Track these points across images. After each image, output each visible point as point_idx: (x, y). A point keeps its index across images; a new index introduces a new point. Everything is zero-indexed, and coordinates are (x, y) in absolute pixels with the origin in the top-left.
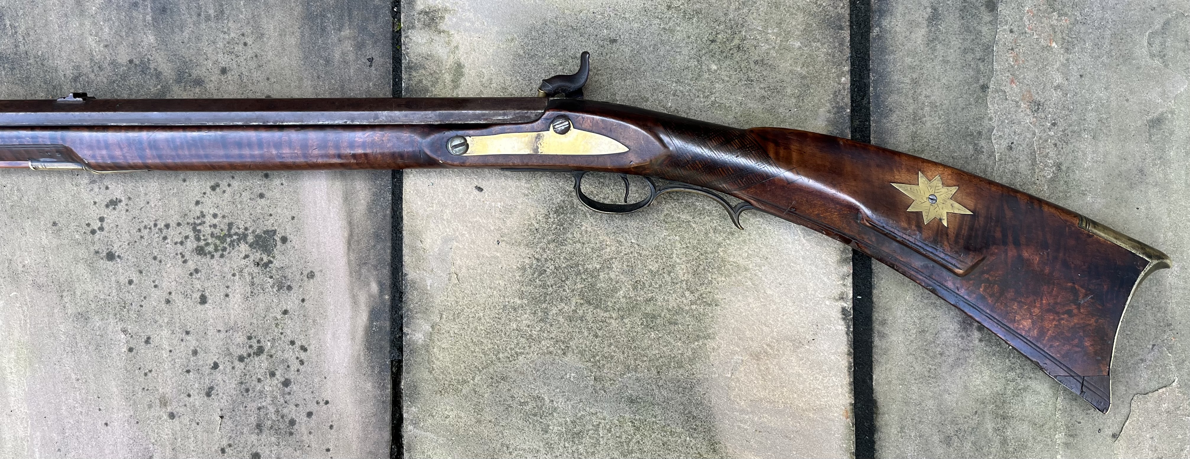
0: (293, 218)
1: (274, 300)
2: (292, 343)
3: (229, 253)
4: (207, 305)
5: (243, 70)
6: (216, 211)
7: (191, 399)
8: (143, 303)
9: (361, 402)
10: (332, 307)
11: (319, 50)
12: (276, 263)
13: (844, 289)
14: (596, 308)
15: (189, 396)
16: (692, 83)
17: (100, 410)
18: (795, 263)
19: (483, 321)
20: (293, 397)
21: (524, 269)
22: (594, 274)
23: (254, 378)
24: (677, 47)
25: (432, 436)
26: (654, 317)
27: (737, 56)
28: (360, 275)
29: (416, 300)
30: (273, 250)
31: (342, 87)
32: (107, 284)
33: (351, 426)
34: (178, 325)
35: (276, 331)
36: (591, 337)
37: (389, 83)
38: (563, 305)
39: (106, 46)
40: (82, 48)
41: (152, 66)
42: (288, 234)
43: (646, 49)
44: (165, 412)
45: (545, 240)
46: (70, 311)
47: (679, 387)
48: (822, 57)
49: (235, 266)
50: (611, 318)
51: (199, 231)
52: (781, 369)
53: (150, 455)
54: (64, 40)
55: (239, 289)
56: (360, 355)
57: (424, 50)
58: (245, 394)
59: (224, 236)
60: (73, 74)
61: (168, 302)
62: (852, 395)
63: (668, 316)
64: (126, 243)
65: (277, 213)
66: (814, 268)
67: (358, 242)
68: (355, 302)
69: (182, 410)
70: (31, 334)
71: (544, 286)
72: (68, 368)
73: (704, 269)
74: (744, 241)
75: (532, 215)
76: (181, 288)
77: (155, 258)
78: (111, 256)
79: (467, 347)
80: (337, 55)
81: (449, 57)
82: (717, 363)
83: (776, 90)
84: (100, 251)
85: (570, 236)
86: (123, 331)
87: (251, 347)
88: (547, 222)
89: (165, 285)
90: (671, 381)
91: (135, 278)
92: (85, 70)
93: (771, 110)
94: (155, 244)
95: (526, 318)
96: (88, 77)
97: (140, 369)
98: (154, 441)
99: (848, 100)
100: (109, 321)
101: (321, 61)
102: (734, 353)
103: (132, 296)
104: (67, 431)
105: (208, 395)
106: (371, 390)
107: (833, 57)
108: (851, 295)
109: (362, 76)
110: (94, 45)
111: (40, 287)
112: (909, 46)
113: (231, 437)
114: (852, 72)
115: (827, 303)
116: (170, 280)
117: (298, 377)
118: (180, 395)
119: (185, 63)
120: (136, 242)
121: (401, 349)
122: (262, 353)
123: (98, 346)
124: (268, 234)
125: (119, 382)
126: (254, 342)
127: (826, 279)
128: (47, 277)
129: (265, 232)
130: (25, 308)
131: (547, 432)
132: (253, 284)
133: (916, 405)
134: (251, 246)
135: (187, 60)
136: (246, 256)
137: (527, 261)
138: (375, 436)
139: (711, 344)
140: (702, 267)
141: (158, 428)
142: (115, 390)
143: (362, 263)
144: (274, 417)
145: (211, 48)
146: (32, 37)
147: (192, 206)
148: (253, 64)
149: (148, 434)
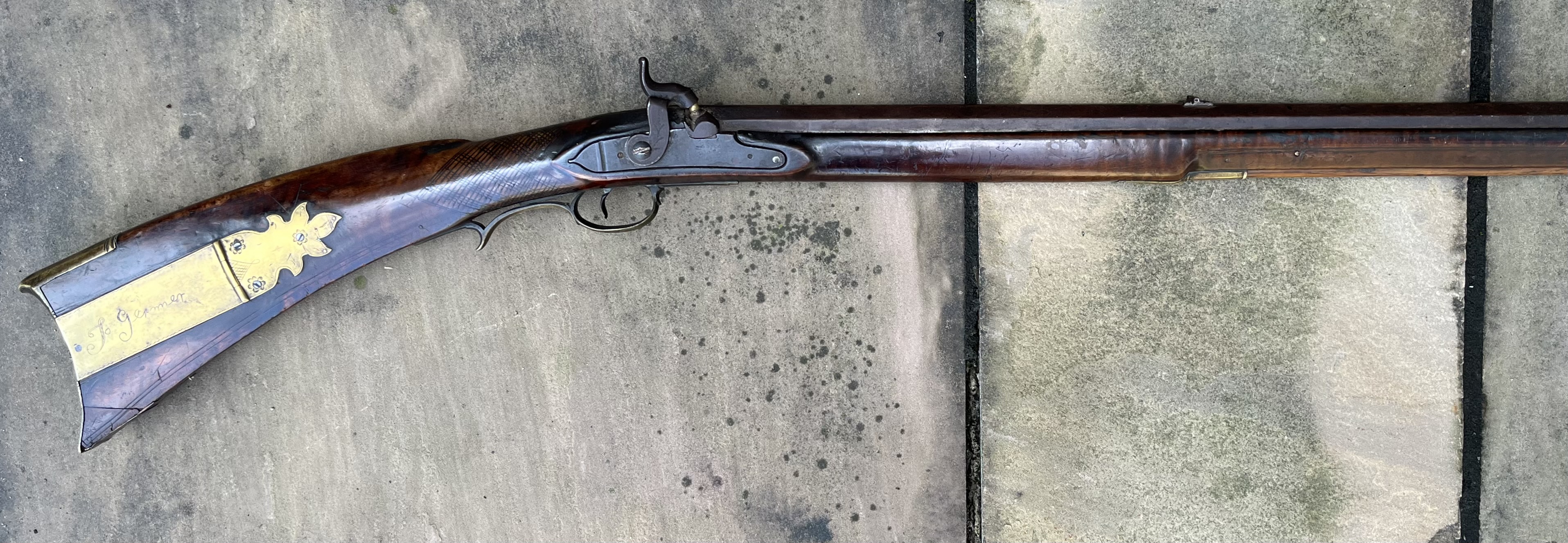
0: (857, 209)
1: (839, 297)
2: (859, 343)
3: (788, 247)
4: (764, 304)
5: (800, 46)
6: (773, 202)
7: (751, 404)
8: (695, 303)
9: (934, 405)
10: (901, 304)
11: (883, 24)
12: (840, 258)
13: (1456, 278)
14: (1189, 303)
15: (748, 400)
16: (1298, 57)
17: (652, 417)
18: (1405, 252)
19: (1066, 317)
20: (861, 400)
21: (1110, 262)
22: (1187, 267)
23: (818, 380)
24: (1283, 17)
25: (1013, 439)
26: (1252, 311)
27: (1348, 27)
28: (932, 269)
29: (994, 297)
30: (836, 243)
31: (910, 65)
32: (656, 282)
33: (924, 430)
34: (734, 325)
35: (841, 331)
36: (1183, 334)
37: (961, 60)
38: (1154, 300)
39: (648, 21)
40: (621, 24)
41: (699, 43)
42: (852, 226)
43: (1248, 17)
44: (723, 418)
45: (1135, 231)
46: (616, 312)
47: (1277, 384)
48: (1441, 28)
49: (794, 261)
50: (1206, 312)
51: (755, 224)
52: (1386, 363)
53: (708, 463)
54: (599, 15)
55: (799, 286)
56: (932, 354)
57: (1002, 23)
58: (809, 398)
59: (782, 229)
60: (611, 52)
61: (722, 300)
62: (1461, 390)
63: (1267, 310)
64: (676, 239)
65: (840, 203)
66: (1424, 257)
67: (928, 234)
68: (926, 299)
69: (741, 415)
70: (574, 338)
71: (1133, 280)
72: (615, 373)
73: (1307, 259)
74: (1351, 229)
75: (1121, 204)
76: (736, 286)
77: (707, 254)
78: (659, 253)
79: (1049, 346)
80: (904, 30)
81: (1029, 30)
82: (1318, 359)
83: (1389, 65)
84: (648, 246)
85: (1162, 226)
86: (676, 333)
87: (813, 347)
88: (1136, 212)
89: (719, 282)
90: (1269, 377)
91: (686, 274)
92: (624, 49)
93: (1384, 86)
94: (706, 238)
95: (1114, 315)
96: (628, 57)
97: (694, 372)
98: (711, 449)
99: (1467, 74)
100: (659, 322)
101: (886, 37)
102: (1337, 347)
103: (684, 294)
104: (616, 440)
105: (769, 399)
106: (945, 391)
107: (1453, 27)
108: (1463, 285)
109: (931, 53)
110: (633, 20)
111: (582, 287)
112: (1535, 13)
113: (794, 443)
114: (1473, 43)
115: (1438, 293)
116: (724, 277)
117: (866, 379)
118: (738, 400)
119: (735, 39)
120: (686, 236)
121: (976, 347)
122: (827, 354)
123: (648, 349)
124: (830, 226)
125: (672, 387)
126: (817, 342)
127: (1437, 269)
128: (590, 275)
129: (827, 224)
130: (566, 310)
131: (1135, 433)
132: (814, 280)
133: (1527, 399)
134: (811, 239)
135: (737, 36)
136: (807, 251)
137: (1115, 253)
138: (950, 440)
139: (1312, 339)
140: (1304, 257)
141: (716, 435)
142: (668, 395)
143: (933, 256)
144: (840, 423)
145: (764, 23)
146: (563, 12)
147: (746, 196)
148: (810, 41)
149: (705, 442)
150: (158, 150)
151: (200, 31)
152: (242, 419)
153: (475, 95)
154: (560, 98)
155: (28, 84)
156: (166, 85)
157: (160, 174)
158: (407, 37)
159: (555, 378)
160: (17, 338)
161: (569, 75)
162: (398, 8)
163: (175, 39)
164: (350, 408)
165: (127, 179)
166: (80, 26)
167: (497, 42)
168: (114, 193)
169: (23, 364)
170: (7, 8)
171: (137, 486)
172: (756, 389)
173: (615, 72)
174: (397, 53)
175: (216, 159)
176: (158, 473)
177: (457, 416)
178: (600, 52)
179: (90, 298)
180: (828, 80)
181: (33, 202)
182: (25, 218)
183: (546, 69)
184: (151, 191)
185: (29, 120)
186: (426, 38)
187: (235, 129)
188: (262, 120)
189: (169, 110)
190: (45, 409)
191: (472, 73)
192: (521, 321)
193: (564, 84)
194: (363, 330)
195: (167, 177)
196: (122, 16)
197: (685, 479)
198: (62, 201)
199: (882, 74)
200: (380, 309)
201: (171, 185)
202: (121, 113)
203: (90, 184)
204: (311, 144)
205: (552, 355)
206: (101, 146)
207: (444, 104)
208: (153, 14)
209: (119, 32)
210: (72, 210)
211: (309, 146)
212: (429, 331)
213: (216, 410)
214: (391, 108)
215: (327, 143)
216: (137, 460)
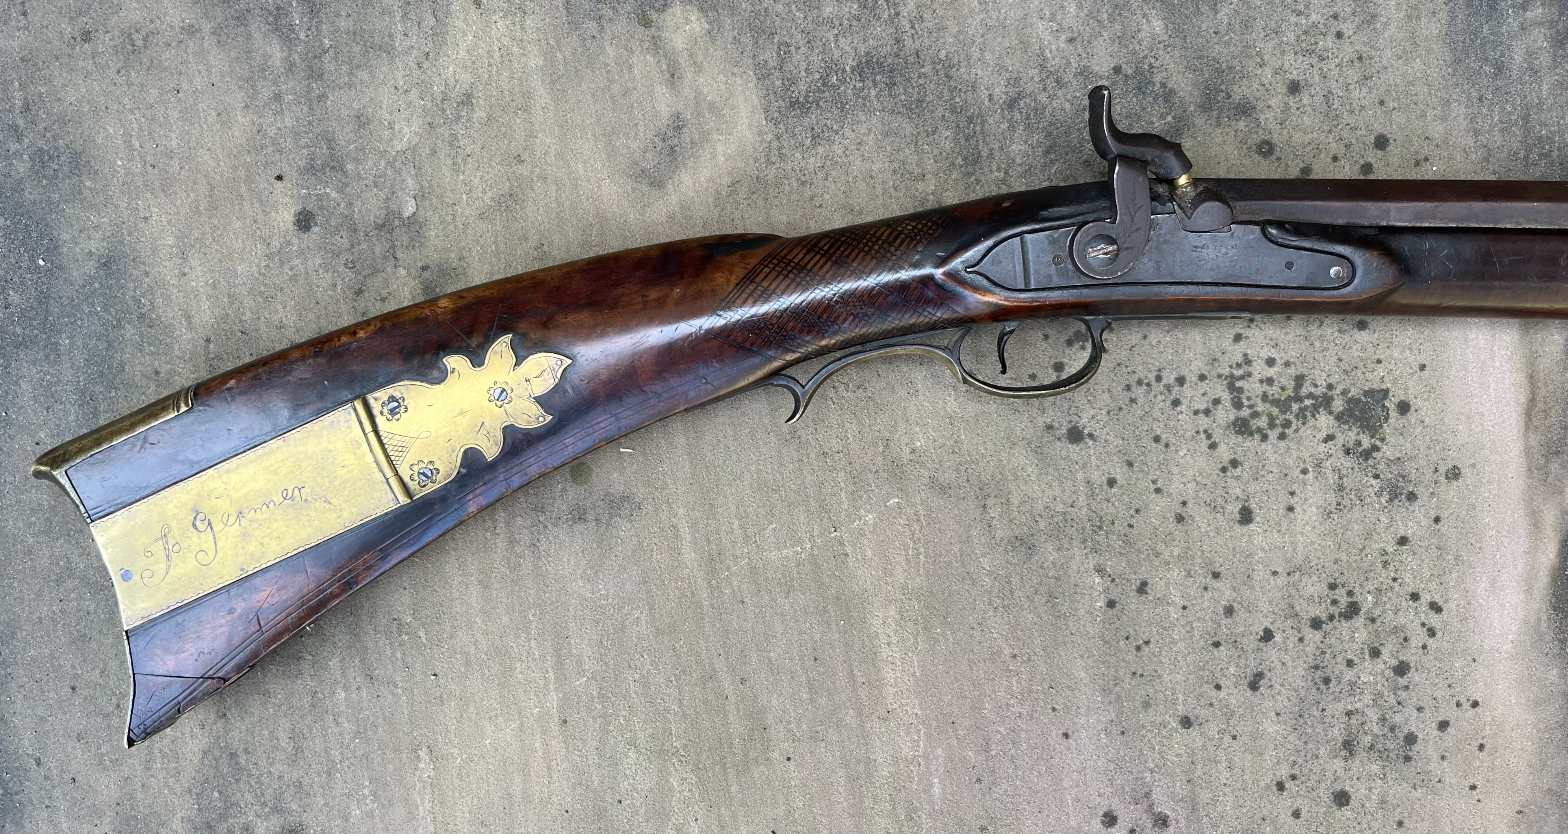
0: (1423, 367)
1: (1382, 519)
2: (1415, 597)
3: (1296, 431)
4: (1252, 526)
5: (1334, 84)
6: (1273, 353)
7: (1222, 694)
8: (1133, 521)
9: (1537, 703)
10: (1492, 533)
11: (1483, 46)
12: (1387, 451)
15: (1218, 687)
17: (1054, 709)
20: (1413, 694)
23: (1339, 659)
28: (1547, 474)
30: (1381, 426)
31: (1526, 118)
32: (1068, 484)
33: (1517, 746)
34: (1196, 560)
35: (1383, 577)
39: (1071, 40)
40: (1025, 45)
41: (1157, 79)
42: (1411, 397)
44: (1174, 715)
46: (999, 534)
49: (1306, 456)
51: (1241, 390)
53: (1146, 789)
54: (989, 29)
55: (1314, 498)
56: (1539, 618)
58: (1323, 687)
59: (1285, 400)
60: (1006, 93)
61: (1180, 519)
64: (1104, 412)
65: (1392, 357)
67: (1546, 413)
68: (1535, 524)
69: (1205, 712)
70: (928, 575)
72: (995, 635)
76: (1205, 495)
77: (1157, 439)
78: (1075, 435)
80: (1518, 57)
84: (1056, 425)
86: (1099, 571)
87: (1334, 602)
89: (1175, 487)
91: (1119, 472)
92: (1030, 88)
94: (1157, 413)
96: (1035, 100)
97: (1127, 638)
98: (1152, 766)
100: (1071, 553)
101: (1486, 68)
103: (1114, 507)
104: (994, 747)
105: (1254, 686)
106: (1557, 681)
110: (1047, 38)
111: (943, 489)
113: (1295, 763)
116: (1184, 480)
117: (1424, 659)
118: (1201, 686)
119: (1220, 72)
120: (1121, 409)
122: (1357, 614)
123: (1052, 596)
124: (1372, 397)
125: (1090, 662)
126: (1341, 594)
128: (957, 470)
129: (1366, 393)
130: (916, 526)
132: (1341, 488)
134: (1339, 418)
136: (1330, 438)
141: (1161, 744)
142: (1082, 674)
143: (1554, 451)
144: (1376, 729)
145: (1270, 45)
146: (929, 24)
147: (1227, 342)
148: (1353, 74)
149: (1141, 754)
150: (260, 249)
151: (332, 52)
152: (384, 691)
153: (777, 165)
154: (918, 171)
155: (55, 138)
156: (274, 141)
157: (262, 289)
158: (668, 65)
159: (894, 640)
160: (30, 552)
161: (934, 132)
162: (654, 16)
163: (291, 67)
164: (557, 678)
165: (209, 297)
166: (140, 43)
167: (817, 76)
168: (189, 318)
169: (39, 594)
170: (25, 14)
171: (216, 794)
172: (1232, 670)
173: (1012, 128)
174: (651, 94)
175: (351, 265)
176: (249, 776)
177: (732, 699)
178: (987, 93)
179: (148, 491)
180: (1381, 142)
181: (60, 332)
182: (47, 357)
183: (896, 122)
184: (248, 316)
185: (56, 197)
186: (699, 68)
187: (383, 216)
188: (427, 203)
189: (279, 184)
190: (73, 667)
191: (773, 128)
192: (842, 544)
193: (926, 147)
194: (583, 552)
195: (273, 294)
196: (207, 27)
197: (1106, 815)
198: (107, 330)
199: (1477, 133)
200: (611, 518)
201: (279, 307)
202: (203, 189)
203: (152, 303)
204: (505, 244)
205: (890, 602)
206: (170, 241)
207: (726, 180)
208: (256, 25)
209: (202, 54)
210: (122, 346)
211: (502, 247)
212: (689, 555)
213: (344, 675)
214: (638, 186)
215: (532, 243)
216: (217, 753)
